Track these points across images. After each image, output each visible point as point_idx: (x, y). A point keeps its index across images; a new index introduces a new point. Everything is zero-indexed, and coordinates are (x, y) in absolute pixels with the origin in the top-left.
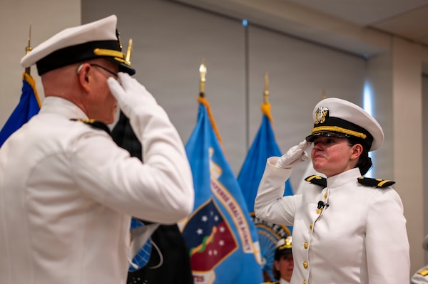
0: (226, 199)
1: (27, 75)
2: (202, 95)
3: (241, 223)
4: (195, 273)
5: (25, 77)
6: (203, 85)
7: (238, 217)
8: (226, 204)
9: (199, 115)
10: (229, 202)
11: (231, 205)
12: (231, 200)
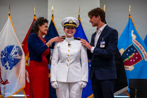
0: (138, 45)
1: (79, 18)
2: (130, 15)
3: (144, 52)
4: (125, 66)
5: (78, 19)
6: (130, 12)
7: (143, 50)
8: (138, 46)
9: (129, 21)
10: (139, 46)
11: (140, 46)
12: (140, 45)
